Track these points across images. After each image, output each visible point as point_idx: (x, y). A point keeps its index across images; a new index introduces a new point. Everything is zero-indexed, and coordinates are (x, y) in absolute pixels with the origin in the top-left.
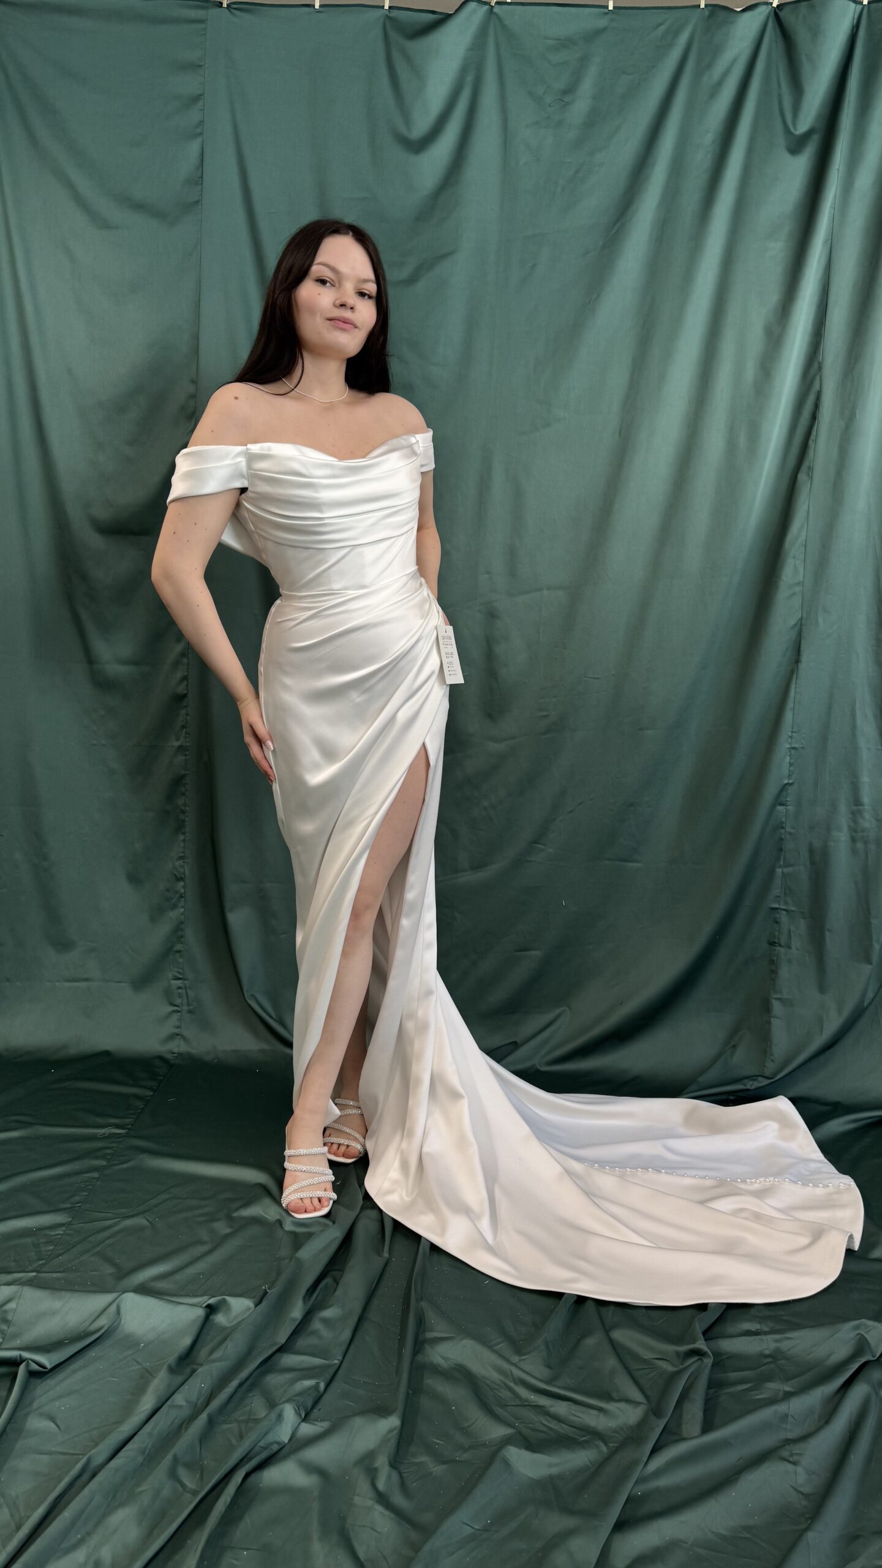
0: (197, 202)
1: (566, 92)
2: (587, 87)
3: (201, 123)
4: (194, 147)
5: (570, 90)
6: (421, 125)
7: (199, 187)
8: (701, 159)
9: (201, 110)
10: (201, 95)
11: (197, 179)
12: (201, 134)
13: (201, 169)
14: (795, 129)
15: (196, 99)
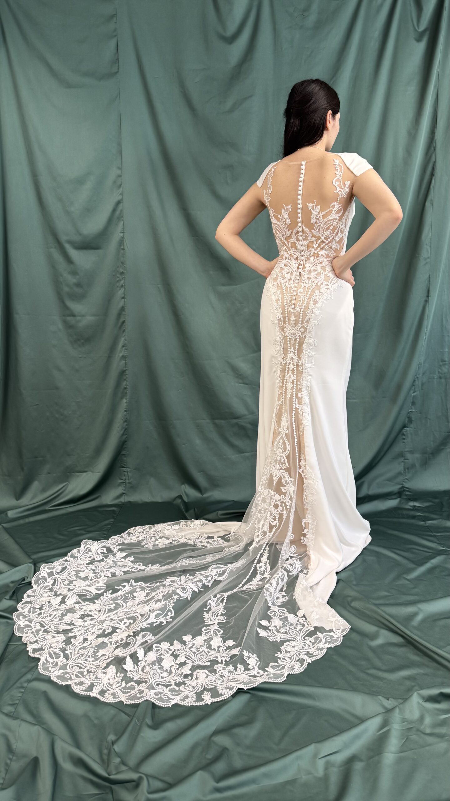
0: (116, 73)
1: (304, 11)
2: (315, 7)
3: (116, 30)
4: (113, 43)
5: (307, 9)
6: (231, 28)
7: (117, 65)
8: (373, 45)
9: (115, 23)
10: (115, 14)
11: (116, 60)
12: (116, 36)
13: (117, 55)
14: (418, 28)
15: (113, 16)
